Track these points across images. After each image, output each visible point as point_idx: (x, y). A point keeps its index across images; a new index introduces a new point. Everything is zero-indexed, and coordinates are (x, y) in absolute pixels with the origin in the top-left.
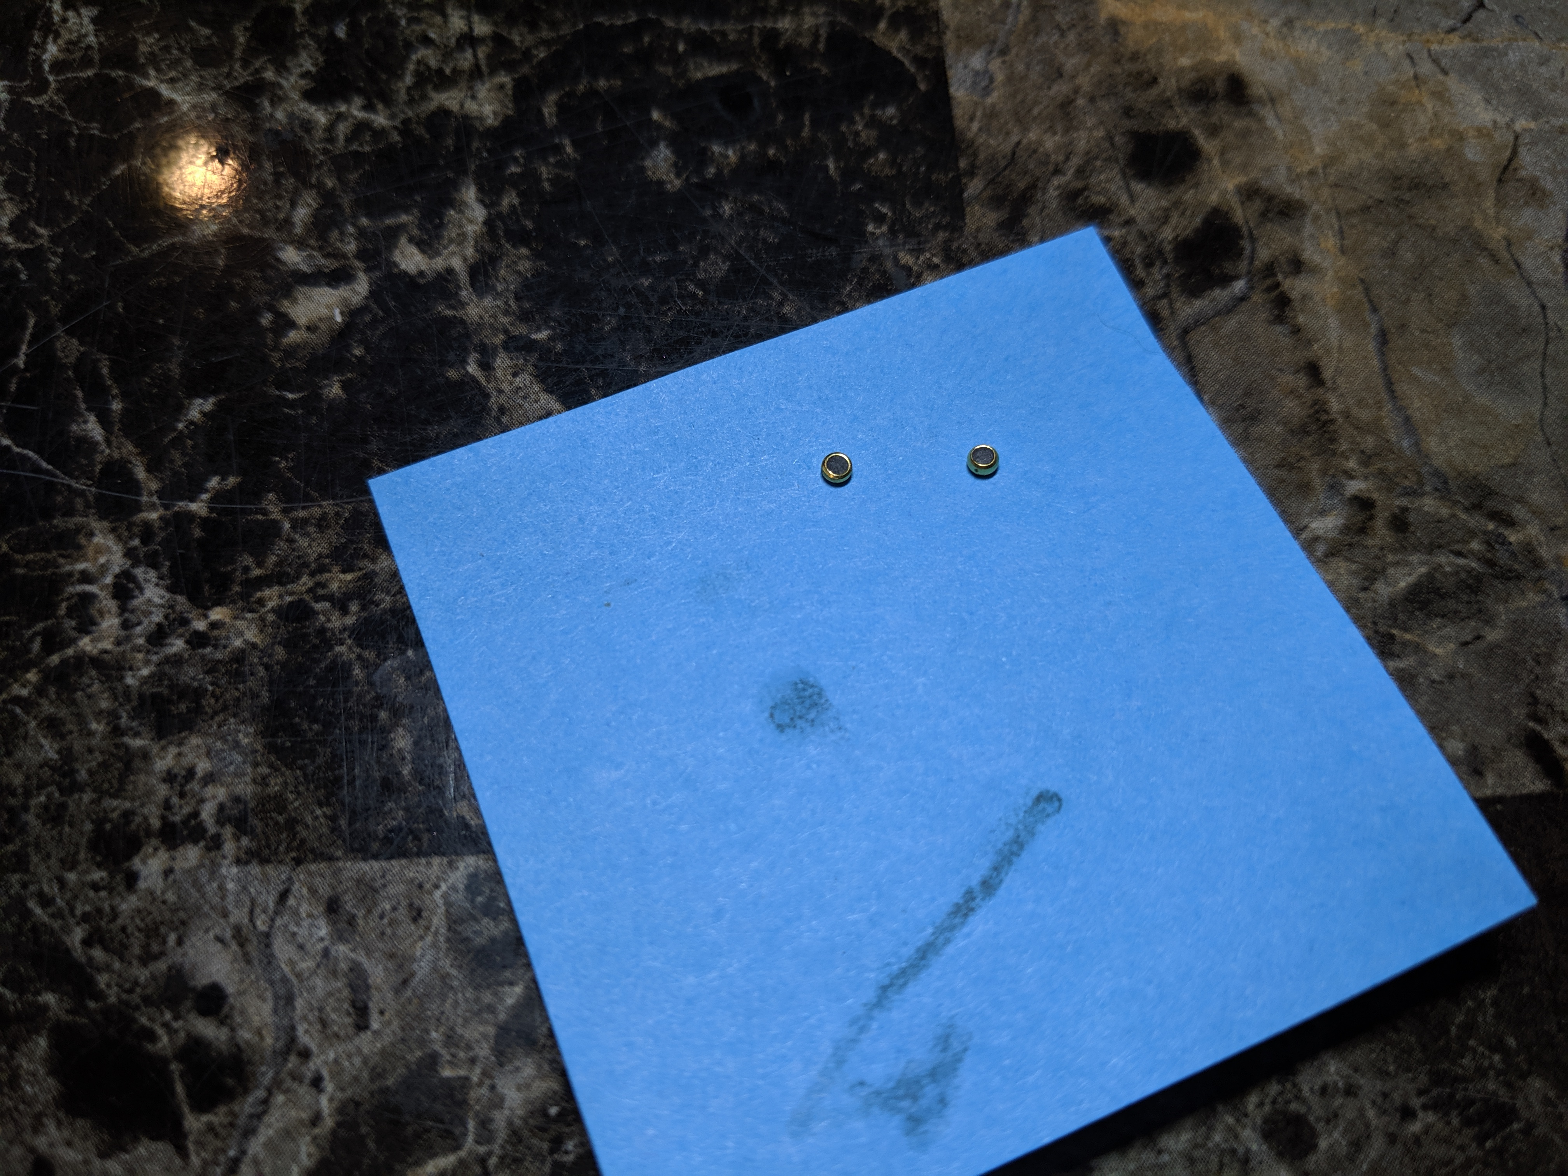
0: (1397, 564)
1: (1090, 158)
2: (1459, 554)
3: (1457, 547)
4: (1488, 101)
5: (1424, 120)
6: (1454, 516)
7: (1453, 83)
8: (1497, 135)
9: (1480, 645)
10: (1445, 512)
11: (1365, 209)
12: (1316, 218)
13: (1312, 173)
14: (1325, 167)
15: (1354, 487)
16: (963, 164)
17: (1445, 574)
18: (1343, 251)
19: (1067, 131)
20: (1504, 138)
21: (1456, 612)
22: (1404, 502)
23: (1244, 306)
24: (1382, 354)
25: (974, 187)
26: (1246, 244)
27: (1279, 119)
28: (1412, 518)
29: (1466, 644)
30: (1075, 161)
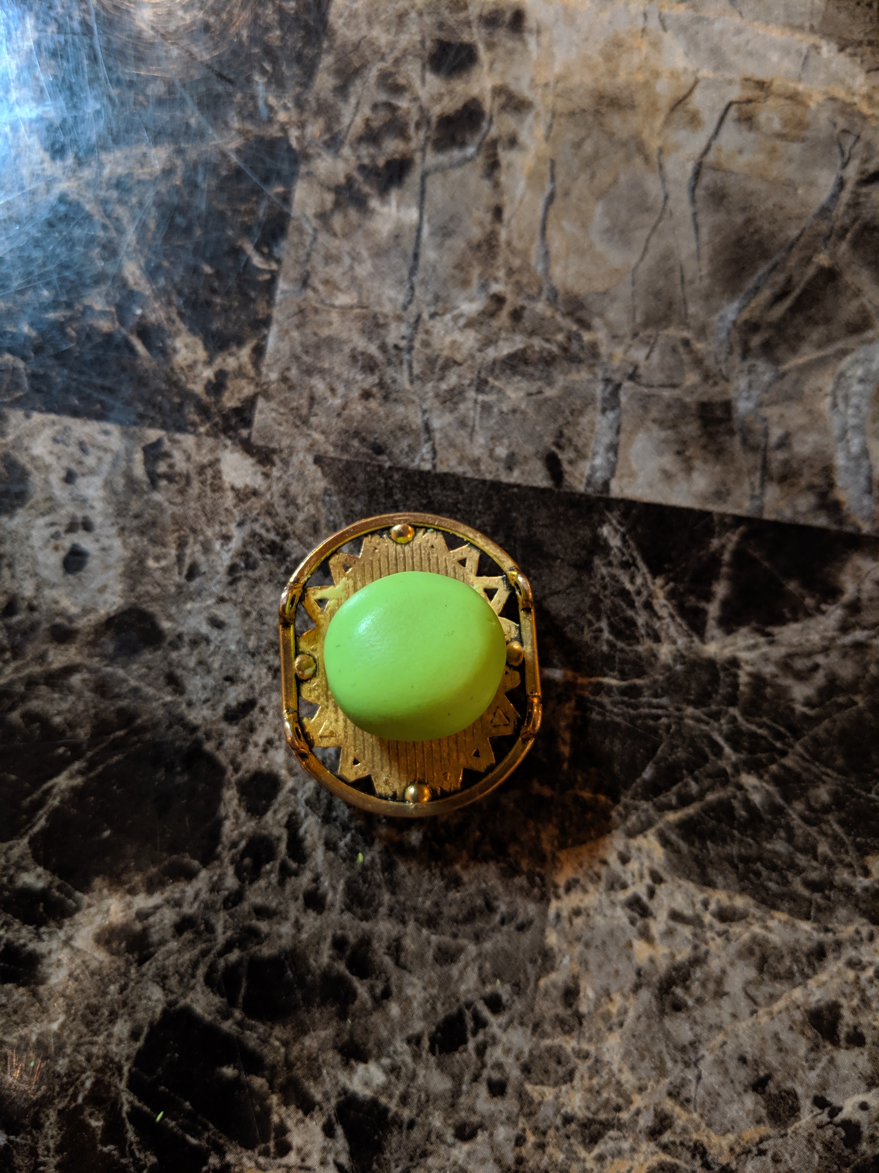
0: (506, 339)
1: (405, 53)
2: (548, 340)
3: (548, 336)
4: (686, 54)
5: (636, 59)
6: (553, 317)
7: (668, 38)
8: (683, 79)
9: (540, 397)
10: (549, 313)
11: (572, 114)
12: (538, 115)
13: (546, 85)
14: (557, 82)
15: (496, 288)
16: (325, 45)
17: (534, 352)
18: (547, 138)
19: (397, 33)
20: (687, 80)
21: (532, 375)
22: (525, 303)
23: (469, 165)
24: (547, 209)
25: (327, 61)
26: (485, 125)
27: (539, 44)
28: (526, 313)
29: (530, 394)
30: (396, 53)
